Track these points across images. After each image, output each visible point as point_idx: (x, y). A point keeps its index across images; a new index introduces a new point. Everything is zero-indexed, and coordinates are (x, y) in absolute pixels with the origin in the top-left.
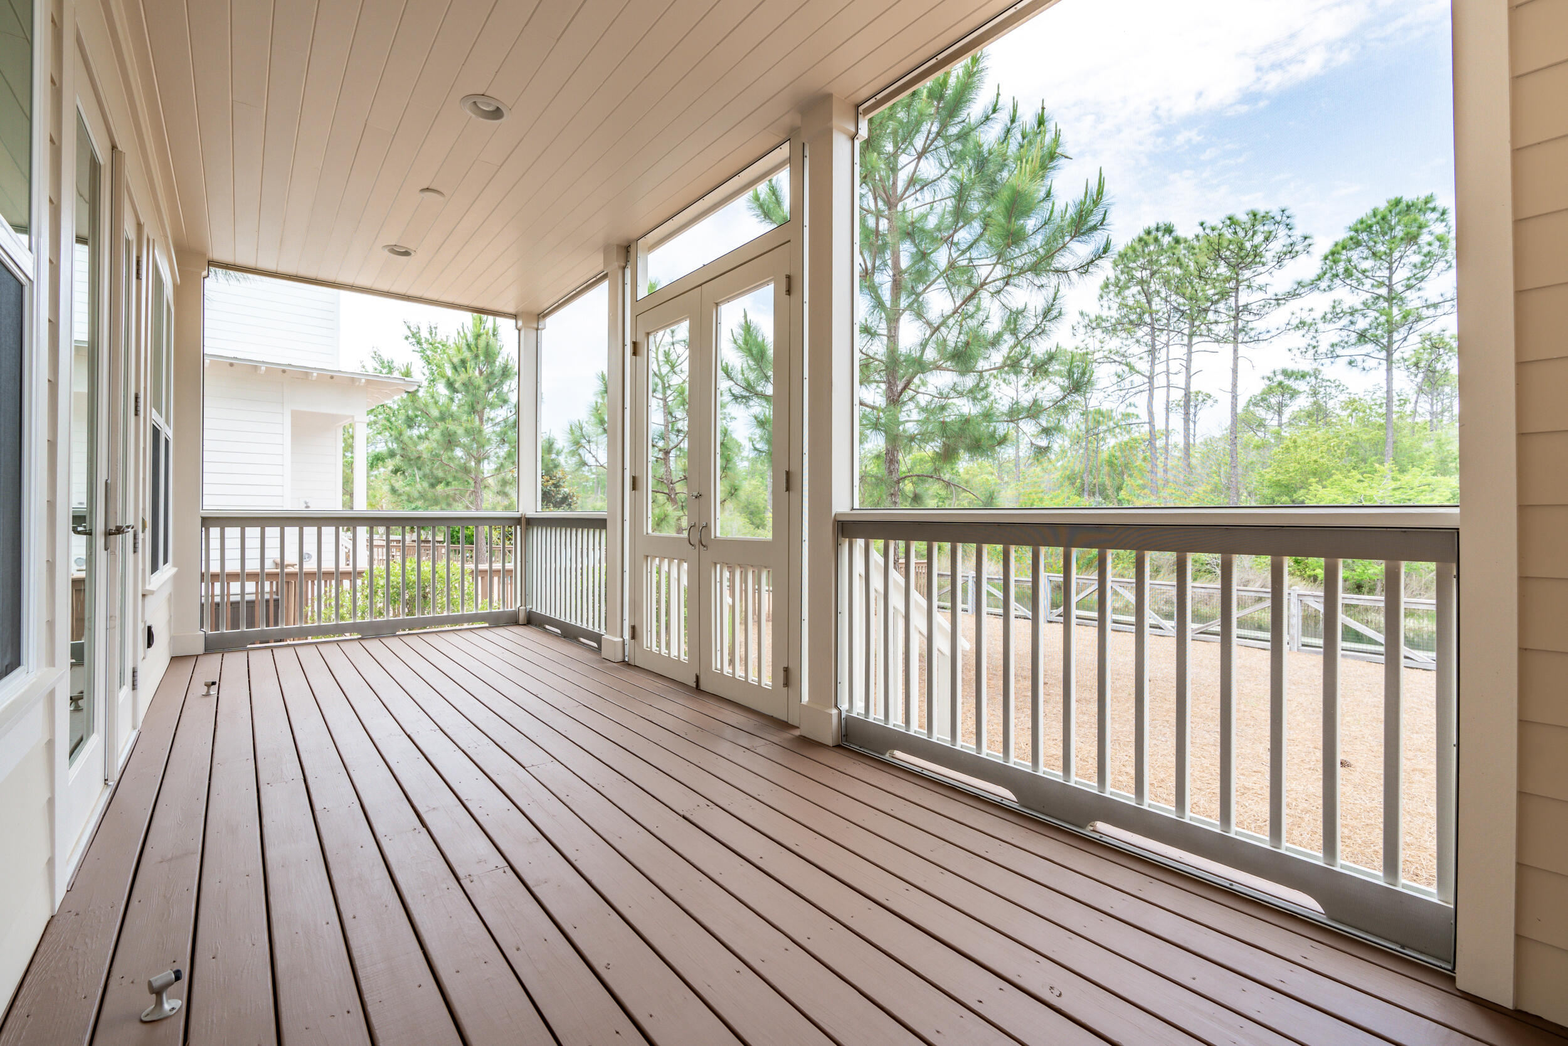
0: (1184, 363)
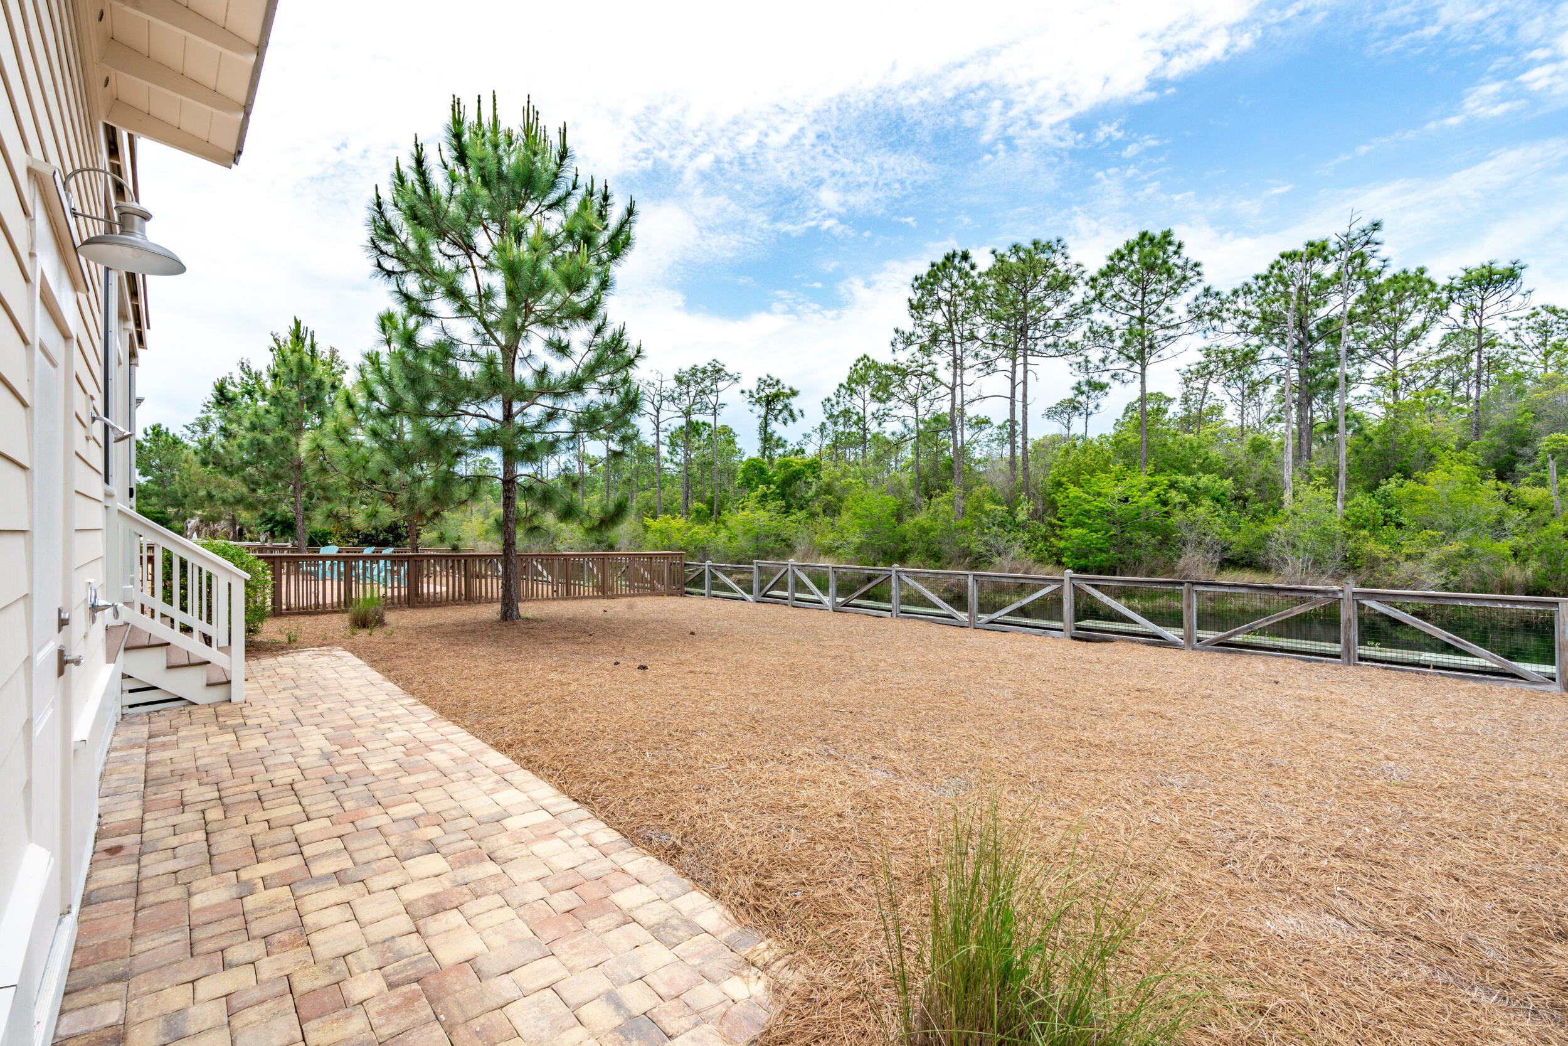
0: (1010, 375)
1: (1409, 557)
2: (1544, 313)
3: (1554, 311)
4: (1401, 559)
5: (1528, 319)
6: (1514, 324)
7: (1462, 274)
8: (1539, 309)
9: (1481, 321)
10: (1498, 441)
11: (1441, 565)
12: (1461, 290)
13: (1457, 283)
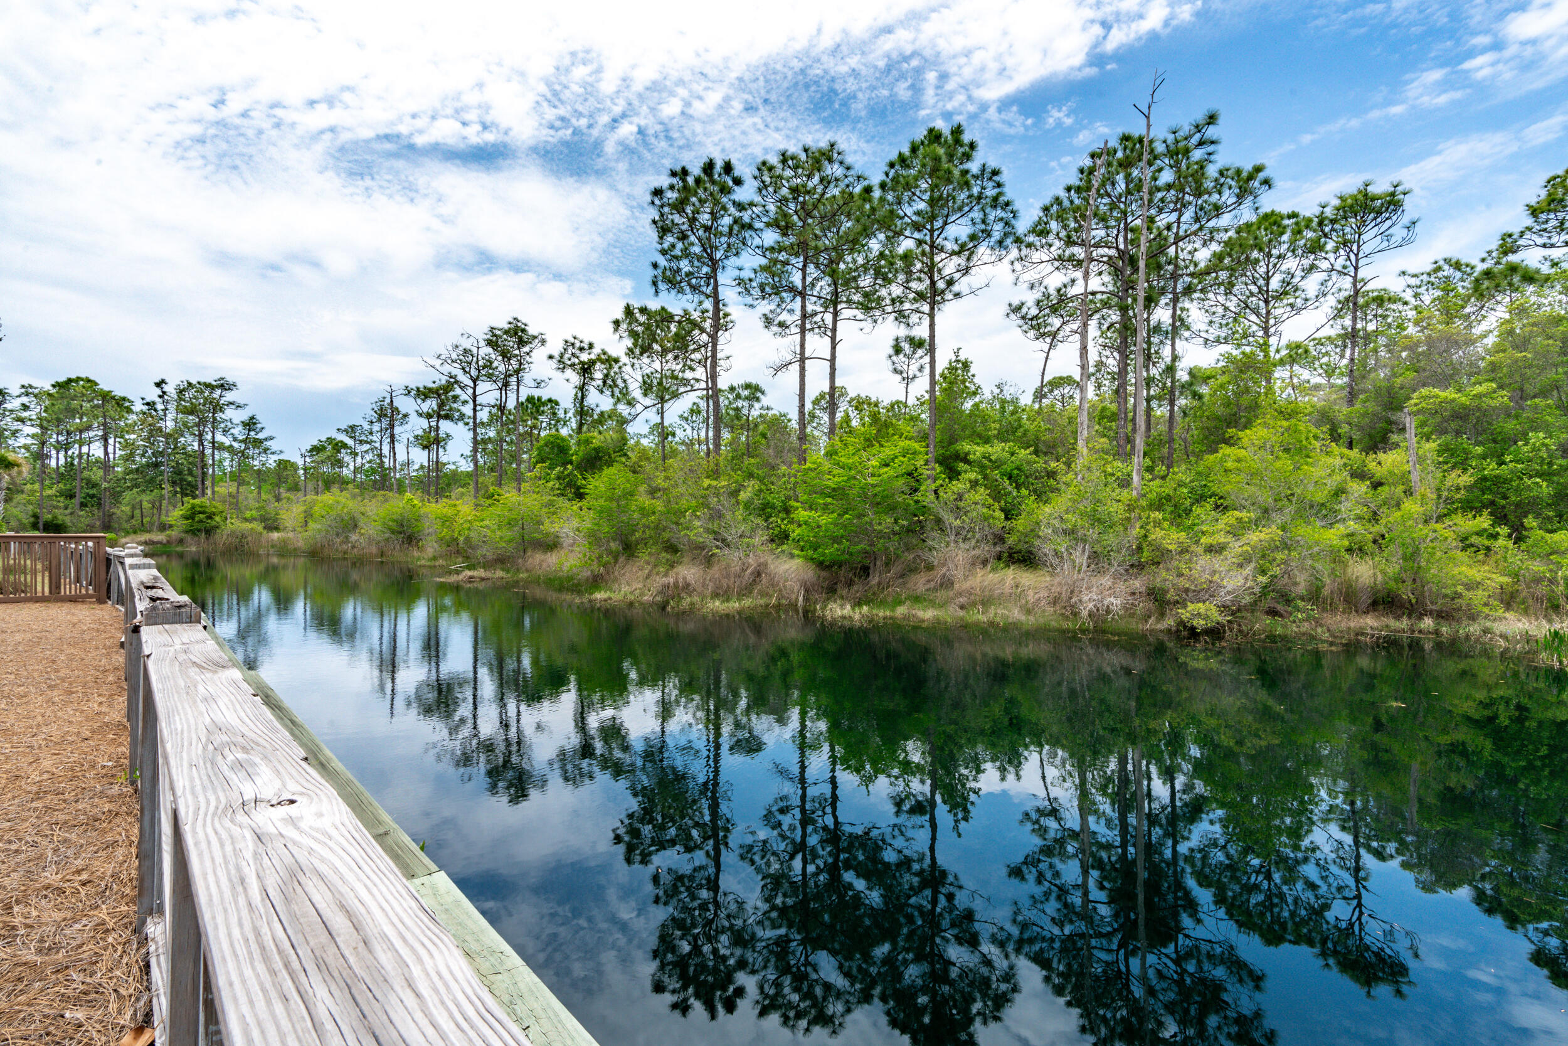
1: (1210, 549)
2: (1446, 267)
3: (1457, 266)
4: (1200, 550)
5: (1429, 274)
6: (1413, 281)
7: (1336, 202)
8: (1441, 263)
9: (1357, 261)
10: (1372, 407)
11: (1245, 560)
12: (1333, 221)
13: (1329, 212)
